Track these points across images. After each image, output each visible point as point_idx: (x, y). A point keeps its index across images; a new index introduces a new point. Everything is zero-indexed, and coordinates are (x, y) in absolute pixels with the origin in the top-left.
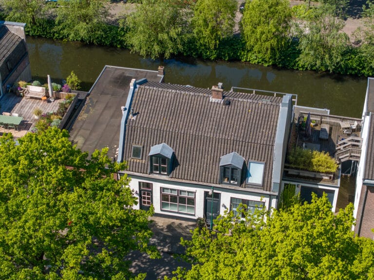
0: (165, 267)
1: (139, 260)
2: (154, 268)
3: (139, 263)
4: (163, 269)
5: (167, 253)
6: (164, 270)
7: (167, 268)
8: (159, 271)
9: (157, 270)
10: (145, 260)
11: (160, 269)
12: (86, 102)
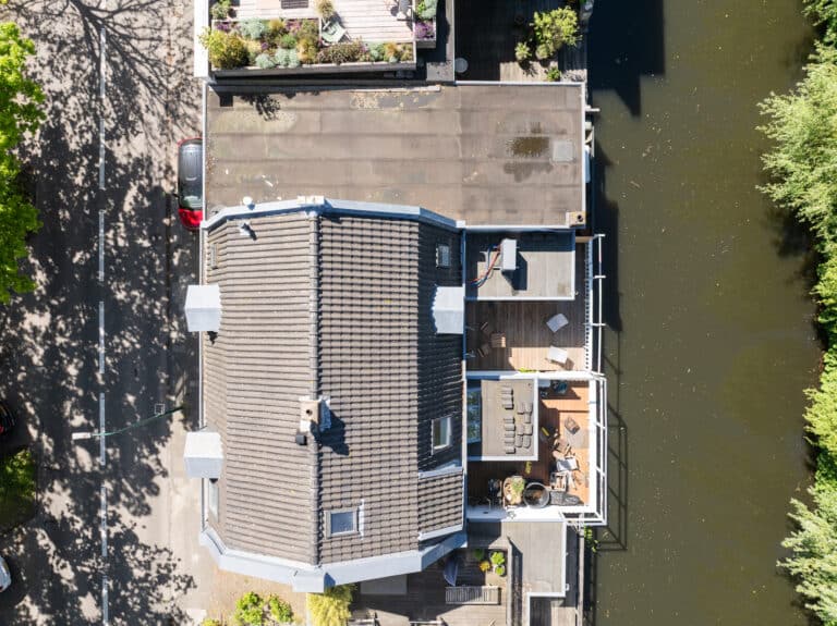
0: (139, 342)
1: (145, 298)
2: (132, 326)
3: (138, 301)
4: (134, 340)
5: (170, 339)
6: (132, 343)
7: (138, 346)
8: (128, 335)
9: (129, 331)
10: (146, 307)
11: (134, 335)
12: (423, 89)
